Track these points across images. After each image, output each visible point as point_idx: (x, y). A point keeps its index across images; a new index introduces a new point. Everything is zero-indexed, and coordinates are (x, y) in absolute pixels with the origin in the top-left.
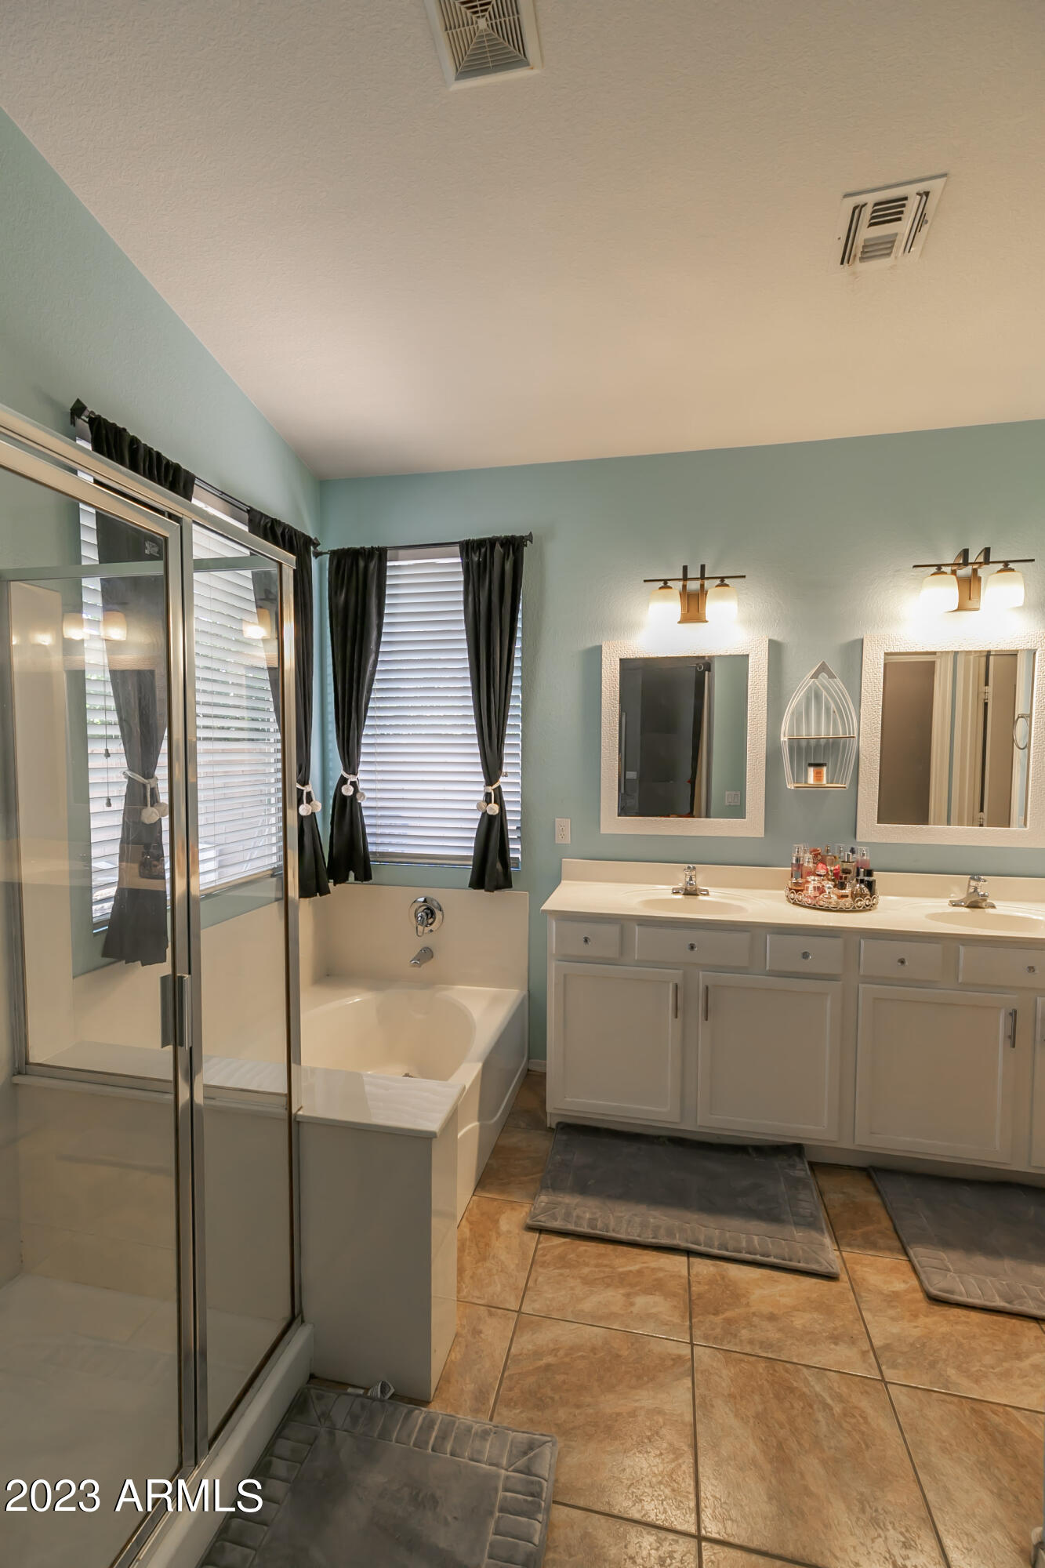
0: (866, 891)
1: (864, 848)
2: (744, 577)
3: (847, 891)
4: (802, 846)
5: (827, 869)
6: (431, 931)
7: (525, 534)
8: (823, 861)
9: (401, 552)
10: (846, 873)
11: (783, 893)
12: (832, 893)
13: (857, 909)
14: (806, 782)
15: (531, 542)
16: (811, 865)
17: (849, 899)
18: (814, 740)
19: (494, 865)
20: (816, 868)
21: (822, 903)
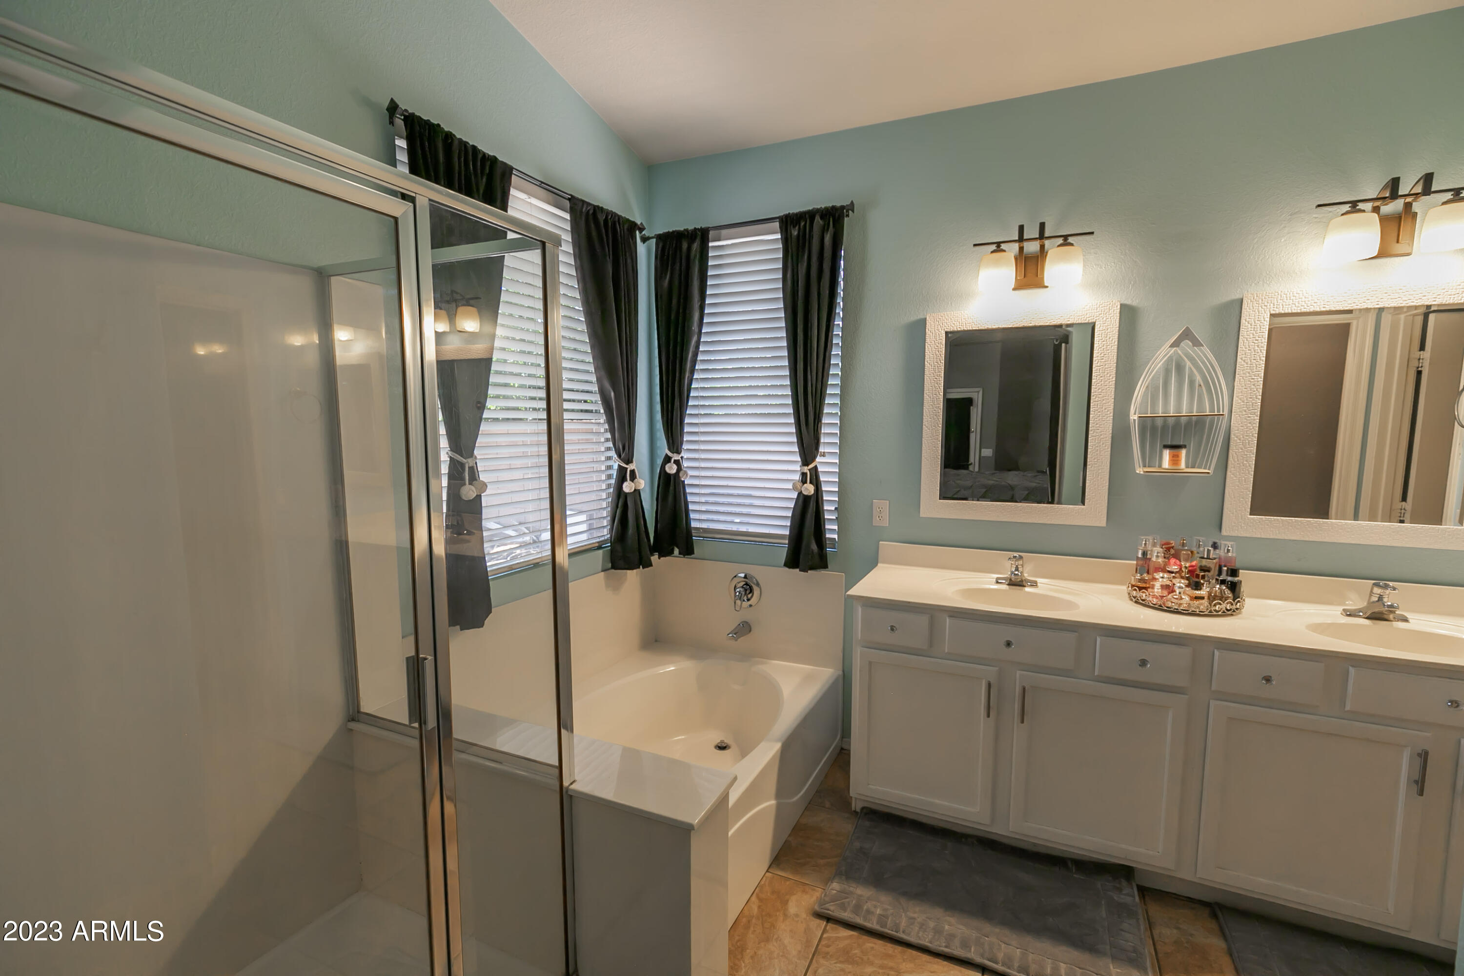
0: (1228, 593)
1: (1229, 544)
2: (1092, 233)
3: (1203, 592)
4: (1150, 538)
5: (1181, 566)
6: (751, 606)
7: (846, 203)
8: (1177, 556)
9: (724, 232)
10: (1205, 571)
11: (1124, 589)
12: (1182, 592)
13: (1215, 613)
14: (1160, 466)
15: (853, 211)
16: (1160, 560)
17: (1205, 602)
18: (1173, 418)
19: (808, 546)
20: (1166, 564)
21: (1169, 604)
